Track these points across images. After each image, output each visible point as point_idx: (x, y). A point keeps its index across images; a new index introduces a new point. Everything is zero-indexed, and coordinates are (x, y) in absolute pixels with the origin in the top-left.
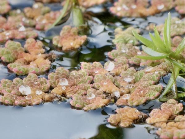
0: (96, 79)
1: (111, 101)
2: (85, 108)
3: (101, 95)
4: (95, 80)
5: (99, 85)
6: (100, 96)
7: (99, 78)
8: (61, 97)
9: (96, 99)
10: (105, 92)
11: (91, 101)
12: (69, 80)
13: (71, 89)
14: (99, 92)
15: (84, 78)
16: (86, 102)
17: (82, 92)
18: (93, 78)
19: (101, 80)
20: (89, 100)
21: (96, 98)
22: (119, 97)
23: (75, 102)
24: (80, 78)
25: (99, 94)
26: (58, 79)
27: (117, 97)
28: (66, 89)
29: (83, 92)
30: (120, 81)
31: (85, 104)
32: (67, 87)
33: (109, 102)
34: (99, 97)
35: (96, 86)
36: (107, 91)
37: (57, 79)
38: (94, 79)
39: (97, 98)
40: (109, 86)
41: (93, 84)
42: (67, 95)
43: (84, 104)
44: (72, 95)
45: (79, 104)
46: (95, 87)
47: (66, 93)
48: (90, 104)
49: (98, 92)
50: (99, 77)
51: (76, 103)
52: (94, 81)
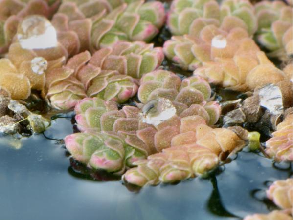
0: (181, 17)
1: (246, 141)
2: (131, 176)
3: (200, 108)
4: (175, 20)
5: (194, 48)
6: (195, 113)
7: (191, 16)
8: (24, 114)
9: (182, 127)
10: (218, 89)
11: (157, 135)
12: (61, 21)
13: (69, 71)
14: (193, 90)
15: (126, 14)
16: (134, 139)
17: (119, 87)
18: (163, 14)
19: (201, 25)
20: (150, 130)
21: (179, 123)
22: (278, 113)
23: (90, 142)
24: (108, 12)
25: (191, 100)
26: (12, 18)
27: (270, 115)
28: (46, 72)
29: (123, 88)
30: (283, 29)
31: (131, 154)
32: (50, 56)
33: (236, 144)
34: (194, 117)
35: (179, 57)
36: (228, 82)
37: (8, 14)
38: (171, 16)
39: (183, 121)
40: (236, 59)
41: (168, 44)
42: (52, 99)
43: (126, 153)
44: (73, 101)
45: (105, 155)
46: (175, 58)
47: (47, 90)
48: (153, 151)
49: (189, 92)
50: (193, 9)
51: (94, 146)
52: (171, 27)
